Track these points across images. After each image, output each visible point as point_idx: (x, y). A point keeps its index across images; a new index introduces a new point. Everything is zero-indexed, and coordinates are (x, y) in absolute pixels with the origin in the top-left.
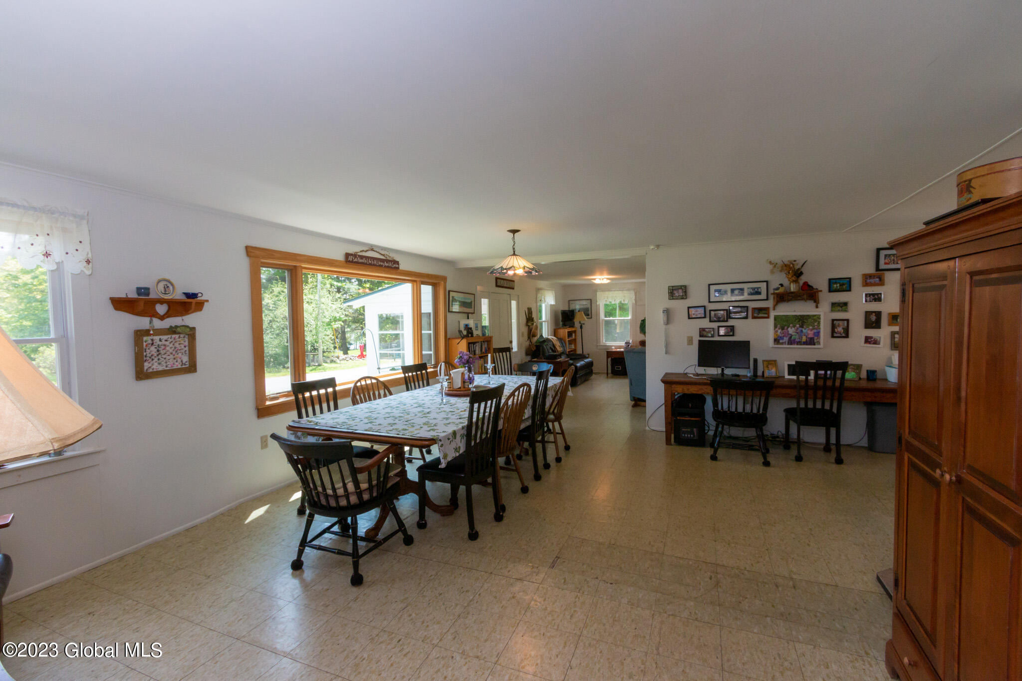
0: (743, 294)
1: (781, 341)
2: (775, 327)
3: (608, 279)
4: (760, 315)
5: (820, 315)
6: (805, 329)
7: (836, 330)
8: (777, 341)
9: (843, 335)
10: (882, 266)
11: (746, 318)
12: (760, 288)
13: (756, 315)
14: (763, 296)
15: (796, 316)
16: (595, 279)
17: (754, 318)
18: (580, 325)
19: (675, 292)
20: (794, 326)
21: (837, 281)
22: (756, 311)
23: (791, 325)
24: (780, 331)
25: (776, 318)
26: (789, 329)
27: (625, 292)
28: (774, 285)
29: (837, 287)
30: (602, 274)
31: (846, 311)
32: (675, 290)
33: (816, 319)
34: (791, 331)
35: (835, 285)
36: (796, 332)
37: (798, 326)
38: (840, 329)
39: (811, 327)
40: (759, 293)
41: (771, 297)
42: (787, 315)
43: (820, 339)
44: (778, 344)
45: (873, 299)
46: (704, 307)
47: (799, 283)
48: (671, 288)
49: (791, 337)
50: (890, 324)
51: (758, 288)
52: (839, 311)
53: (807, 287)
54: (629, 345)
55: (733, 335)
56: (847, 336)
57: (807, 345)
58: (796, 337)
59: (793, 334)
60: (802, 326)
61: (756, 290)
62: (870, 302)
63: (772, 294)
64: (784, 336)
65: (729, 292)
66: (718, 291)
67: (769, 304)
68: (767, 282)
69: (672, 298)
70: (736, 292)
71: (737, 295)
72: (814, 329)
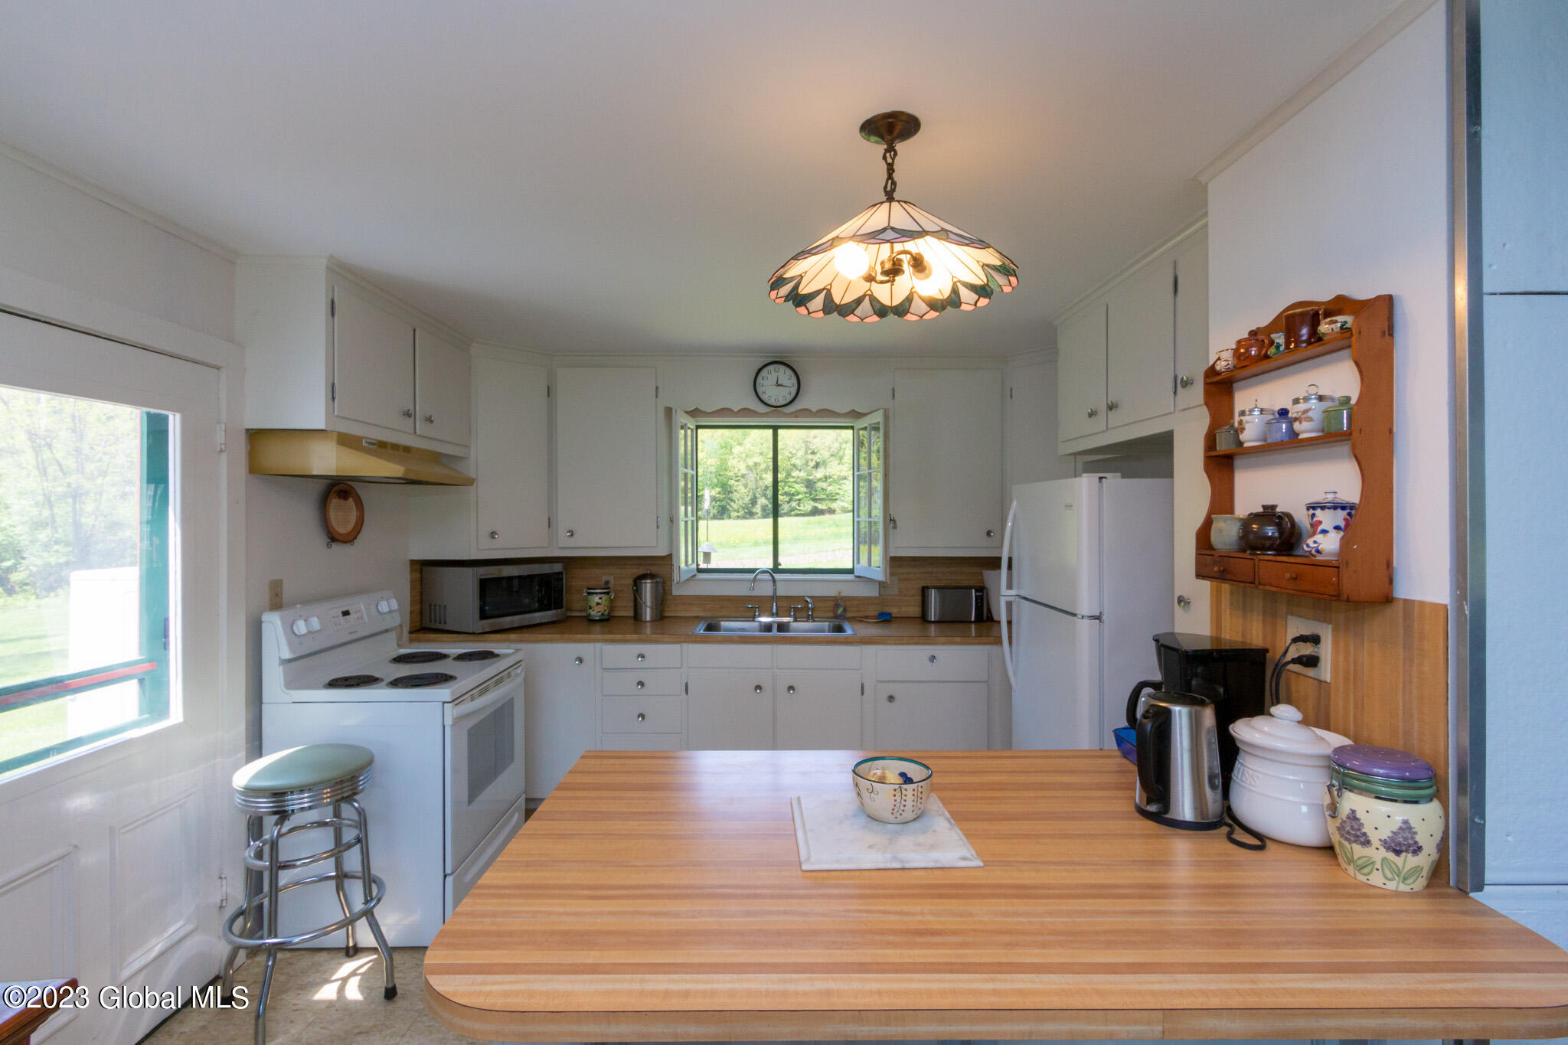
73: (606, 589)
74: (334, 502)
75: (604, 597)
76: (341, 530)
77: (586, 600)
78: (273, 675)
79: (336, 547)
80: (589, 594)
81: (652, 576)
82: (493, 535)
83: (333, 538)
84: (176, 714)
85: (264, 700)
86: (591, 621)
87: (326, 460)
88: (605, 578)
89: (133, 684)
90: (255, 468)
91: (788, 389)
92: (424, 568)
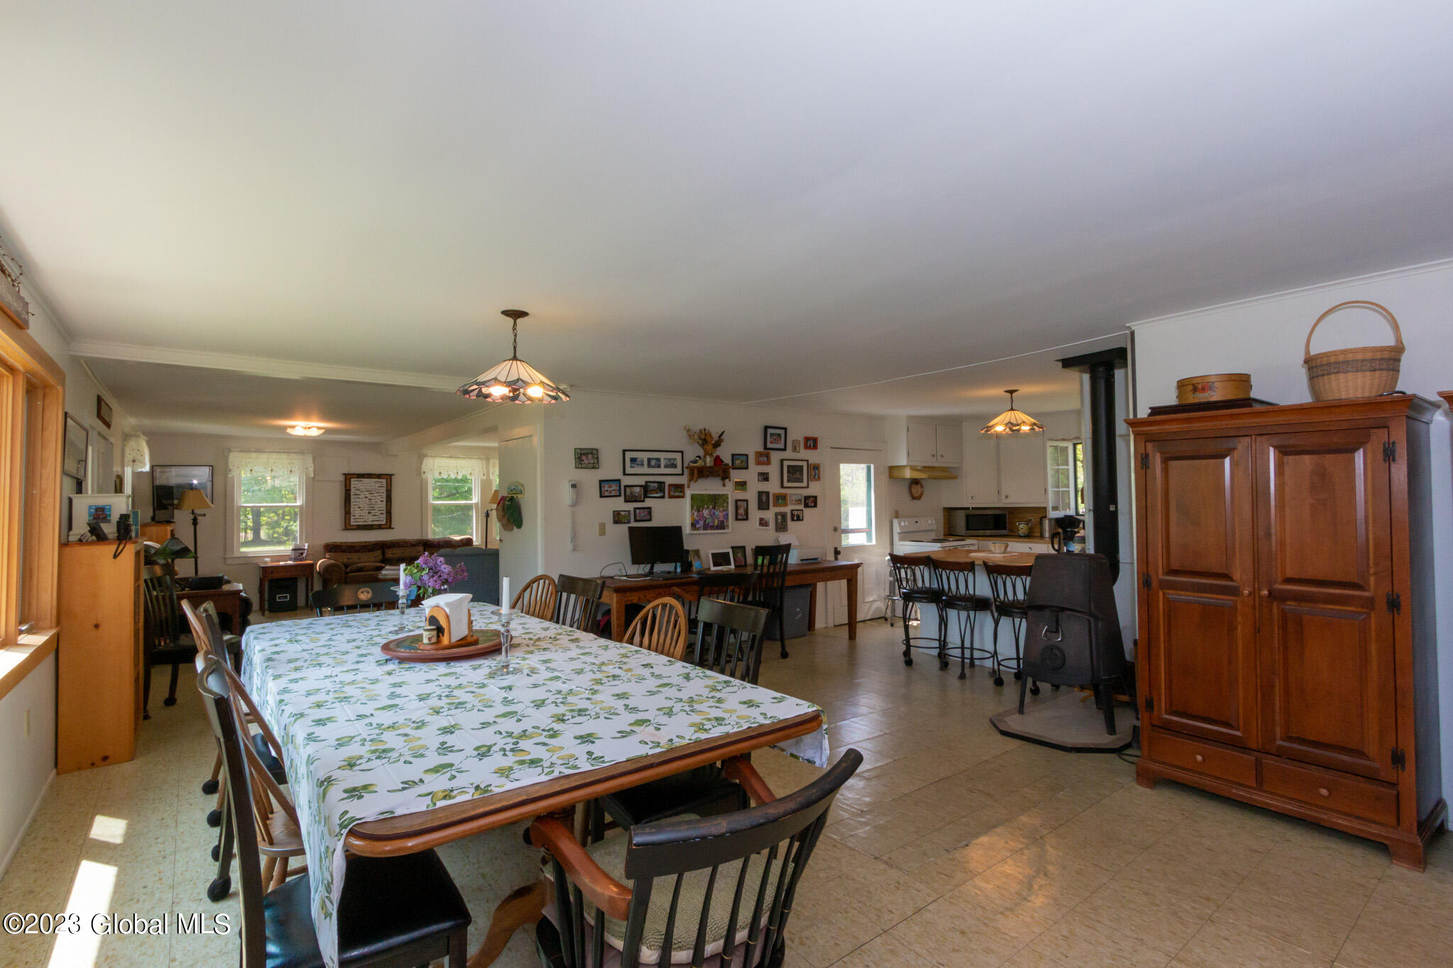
0: (659, 466)
1: (697, 526)
2: (692, 508)
3: (319, 428)
4: (677, 494)
5: (727, 495)
6: (717, 511)
7: (739, 511)
8: (695, 525)
9: (745, 517)
10: (769, 445)
11: (663, 497)
12: (676, 459)
13: (672, 493)
14: (678, 470)
15: (710, 495)
16: (293, 427)
17: (671, 497)
18: (192, 517)
19: (584, 458)
20: (708, 508)
21: (740, 457)
22: (673, 489)
23: (706, 506)
24: (696, 513)
25: (693, 497)
26: (704, 511)
27: (293, 456)
28: (689, 457)
30: (307, 417)
31: (745, 491)
32: (584, 454)
33: (724, 498)
34: (706, 512)
35: (737, 462)
36: (710, 515)
37: (711, 507)
38: (741, 511)
39: (721, 509)
40: (674, 466)
41: (686, 471)
42: (702, 494)
43: (728, 522)
44: (697, 529)
45: (763, 479)
46: (619, 480)
47: (713, 456)
48: (579, 451)
49: (705, 521)
50: (774, 506)
51: (674, 459)
52: (740, 490)
53: (718, 460)
54: (302, 554)
55: (651, 520)
56: (747, 519)
57: (719, 529)
58: (709, 520)
59: (707, 517)
60: (714, 508)
61: (672, 461)
62: (761, 481)
63: (687, 468)
64: (700, 519)
65: (646, 463)
66: (633, 460)
67: (683, 480)
68: (682, 452)
69: (580, 466)
70: (653, 463)
71: (653, 467)
72: (723, 511)
73: (1028, 522)
74: (914, 486)
75: (1026, 526)
76: (917, 495)
77: (1018, 526)
78: (896, 537)
79: (914, 501)
80: (1019, 524)
82: (972, 497)
83: (914, 498)
84: (874, 542)
85: (893, 543)
86: (1020, 537)
87: (908, 474)
88: (1030, 518)
89: (864, 534)
90: (891, 477)
92: (949, 511)
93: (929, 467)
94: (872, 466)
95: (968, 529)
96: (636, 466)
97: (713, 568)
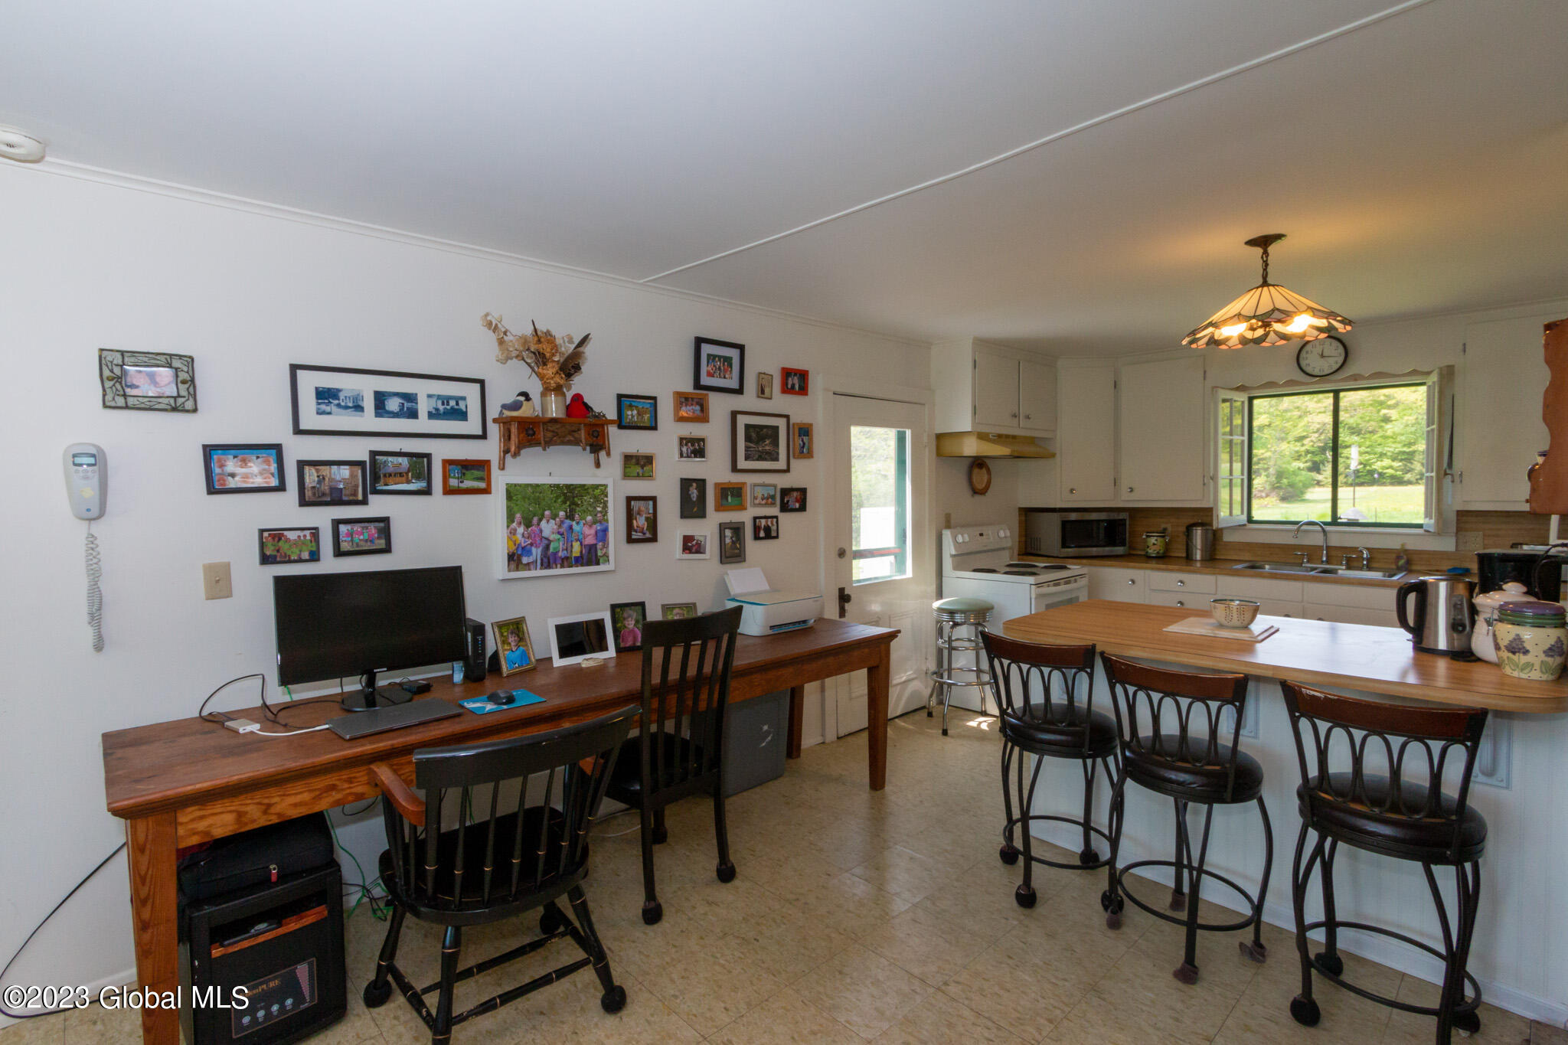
0: (413, 414)
1: (525, 560)
2: (510, 518)
4: (468, 484)
5: (606, 486)
6: (578, 523)
7: (635, 522)
8: (514, 559)
9: (648, 535)
10: (705, 380)
11: (427, 492)
12: (464, 398)
13: (453, 482)
14: (473, 425)
15: (557, 486)
17: (448, 491)
20: (554, 517)
21: (635, 402)
22: (456, 471)
23: (547, 513)
24: (521, 530)
25: (512, 493)
26: (543, 523)
28: (501, 395)
29: (633, 416)
31: (650, 476)
33: (597, 494)
34: (548, 528)
35: (629, 413)
36: (559, 533)
37: (562, 514)
38: (641, 522)
39: (589, 518)
40: (462, 415)
41: (494, 430)
42: (538, 485)
43: (607, 547)
44: (517, 569)
45: (692, 452)
46: (278, 448)
47: (564, 395)
48: (112, 358)
49: (547, 547)
50: (719, 508)
51: (458, 399)
52: (638, 476)
53: (578, 407)
55: (387, 550)
56: (654, 538)
57: (582, 565)
58: (557, 546)
59: (552, 537)
60: (570, 516)
61: (452, 403)
62: (688, 457)
63: (495, 421)
64: (532, 544)
65: (369, 404)
66: (325, 395)
67: (489, 450)
68: (482, 382)
69: (120, 401)
70: (393, 405)
71: (395, 415)
72: (595, 522)
73: (1163, 533)
74: (976, 471)
75: (1160, 539)
76: (980, 486)
77: (1145, 541)
78: (947, 563)
79: (976, 496)
80: (1147, 536)
81: (1202, 524)
82: (1072, 491)
83: (976, 492)
84: (909, 573)
85: (944, 575)
86: (1148, 558)
87: (971, 448)
88: (1163, 526)
89: (891, 558)
90: (939, 453)
91: (1336, 359)
92: (1029, 515)
93: (1007, 436)
94: (908, 433)
95: (1064, 545)
96: (334, 409)
97: (558, 662)
